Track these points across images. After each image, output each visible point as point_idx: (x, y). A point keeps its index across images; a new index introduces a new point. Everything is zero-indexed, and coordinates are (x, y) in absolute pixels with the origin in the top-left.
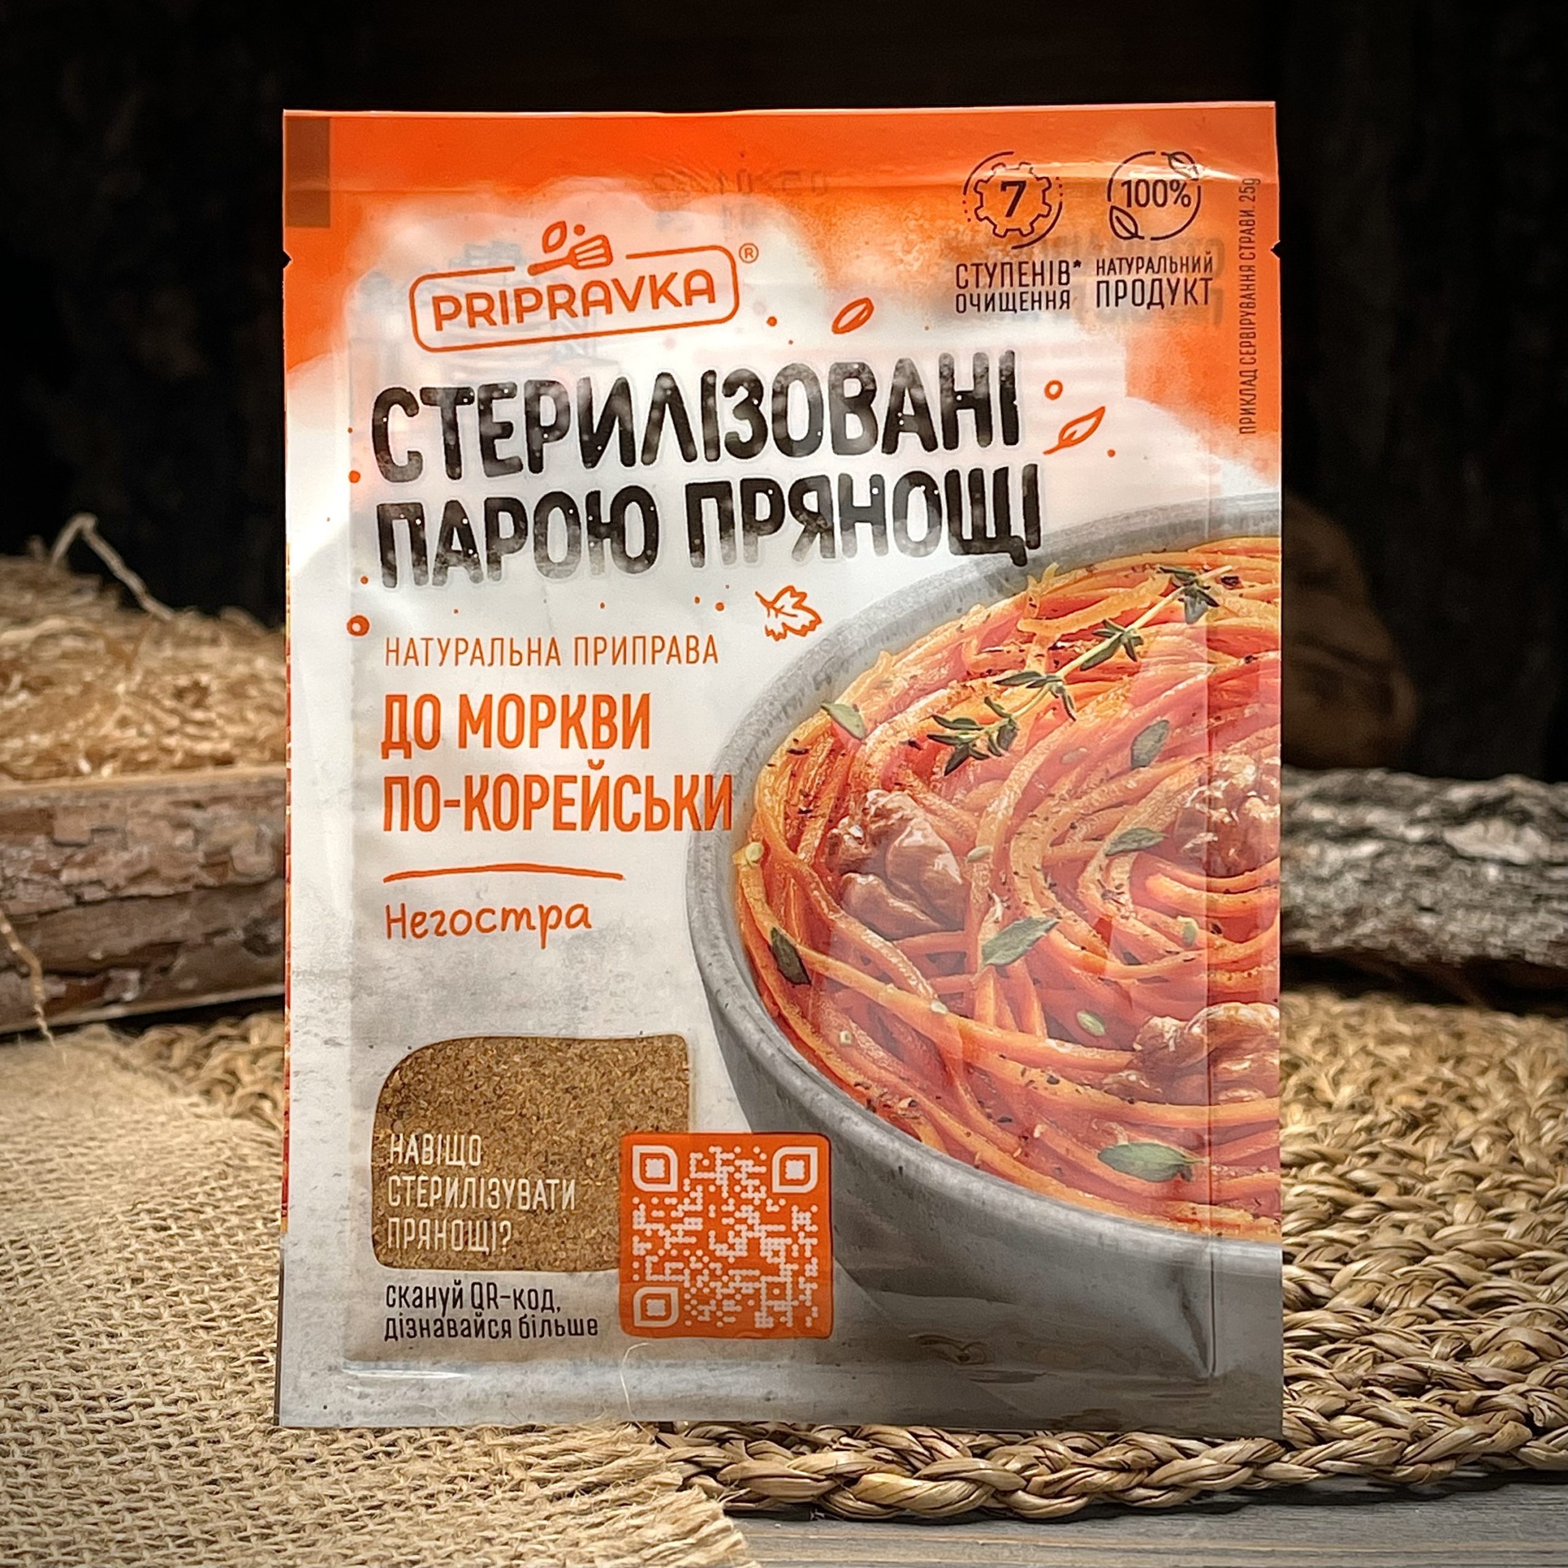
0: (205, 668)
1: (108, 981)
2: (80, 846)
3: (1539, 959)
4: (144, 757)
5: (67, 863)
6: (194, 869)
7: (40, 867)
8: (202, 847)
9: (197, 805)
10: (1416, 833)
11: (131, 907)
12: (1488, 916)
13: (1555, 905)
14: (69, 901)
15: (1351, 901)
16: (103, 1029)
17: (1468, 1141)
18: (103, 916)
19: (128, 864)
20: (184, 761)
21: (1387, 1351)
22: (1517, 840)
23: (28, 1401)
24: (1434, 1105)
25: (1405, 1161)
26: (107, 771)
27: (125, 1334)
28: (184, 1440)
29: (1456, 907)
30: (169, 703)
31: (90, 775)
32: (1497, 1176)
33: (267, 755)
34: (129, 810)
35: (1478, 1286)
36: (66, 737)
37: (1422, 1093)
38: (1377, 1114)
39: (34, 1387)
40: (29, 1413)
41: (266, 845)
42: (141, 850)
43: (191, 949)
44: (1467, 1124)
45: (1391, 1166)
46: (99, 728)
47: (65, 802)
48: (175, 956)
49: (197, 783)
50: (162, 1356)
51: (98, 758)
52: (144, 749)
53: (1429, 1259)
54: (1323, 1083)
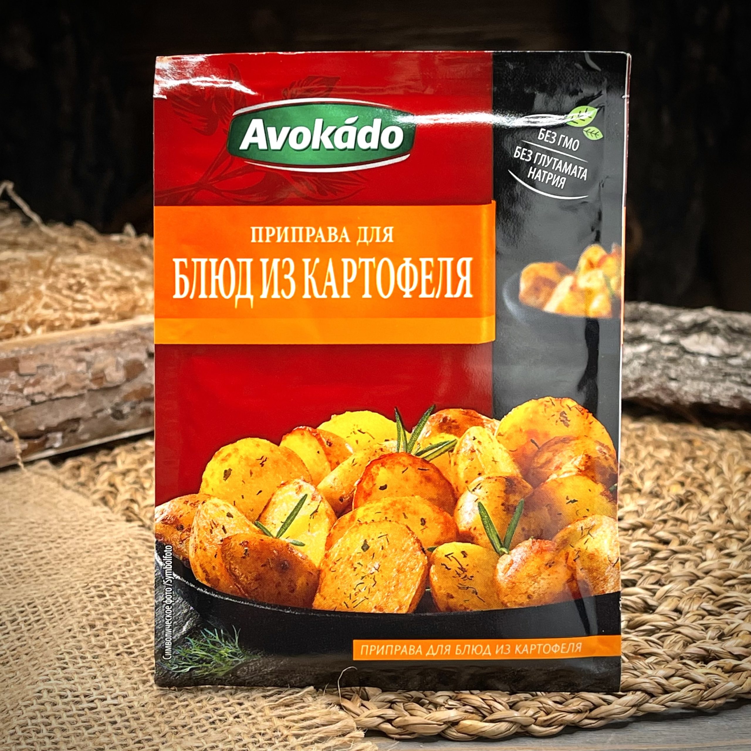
1: (47, 439)
2: (32, 375)
3: (726, 405)
4: (57, 323)
5: (26, 384)
6: (87, 382)
7: (14, 388)
8: (91, 371)
9: (87, 349)
10: (666, 339)
11: (56, 403)
12: (702, 382)
13: (734, 378)
14: (28, 403)
15: (637, 376)
16: (46, 463)
17: (708, 512)
18: (45, 409)
19: (56, 383)
20: (75, 324)
21: (687, 636)
22: (713, 343)
23: (47, 700)
24: (689, 491)
25: (679, 523)
26: (39, 331)
27: (89, 656)
28: (123, 718)
29: (687, 379)
30: (65, 292)
31: (31, 334)
32: (723, 532)
33: (116, 317)
34: (55, 355)
35: (722, 596)
36: (19, 317)
37: (682, 484)
38: (664, 498)
39: (49, 691)
40: (48, 707)
41: (120, 367)
42: (61, 375)
43: (87, 420)
44: (707, 503)
45: (674, 528)
46: (34, 310)
47: (23, 353)
48: (79, 425)
49: (84, 337)
50: (108, 670)
51: (34, 325)
52: (57, 319)
53: (699, 582)
54: (635, 479)
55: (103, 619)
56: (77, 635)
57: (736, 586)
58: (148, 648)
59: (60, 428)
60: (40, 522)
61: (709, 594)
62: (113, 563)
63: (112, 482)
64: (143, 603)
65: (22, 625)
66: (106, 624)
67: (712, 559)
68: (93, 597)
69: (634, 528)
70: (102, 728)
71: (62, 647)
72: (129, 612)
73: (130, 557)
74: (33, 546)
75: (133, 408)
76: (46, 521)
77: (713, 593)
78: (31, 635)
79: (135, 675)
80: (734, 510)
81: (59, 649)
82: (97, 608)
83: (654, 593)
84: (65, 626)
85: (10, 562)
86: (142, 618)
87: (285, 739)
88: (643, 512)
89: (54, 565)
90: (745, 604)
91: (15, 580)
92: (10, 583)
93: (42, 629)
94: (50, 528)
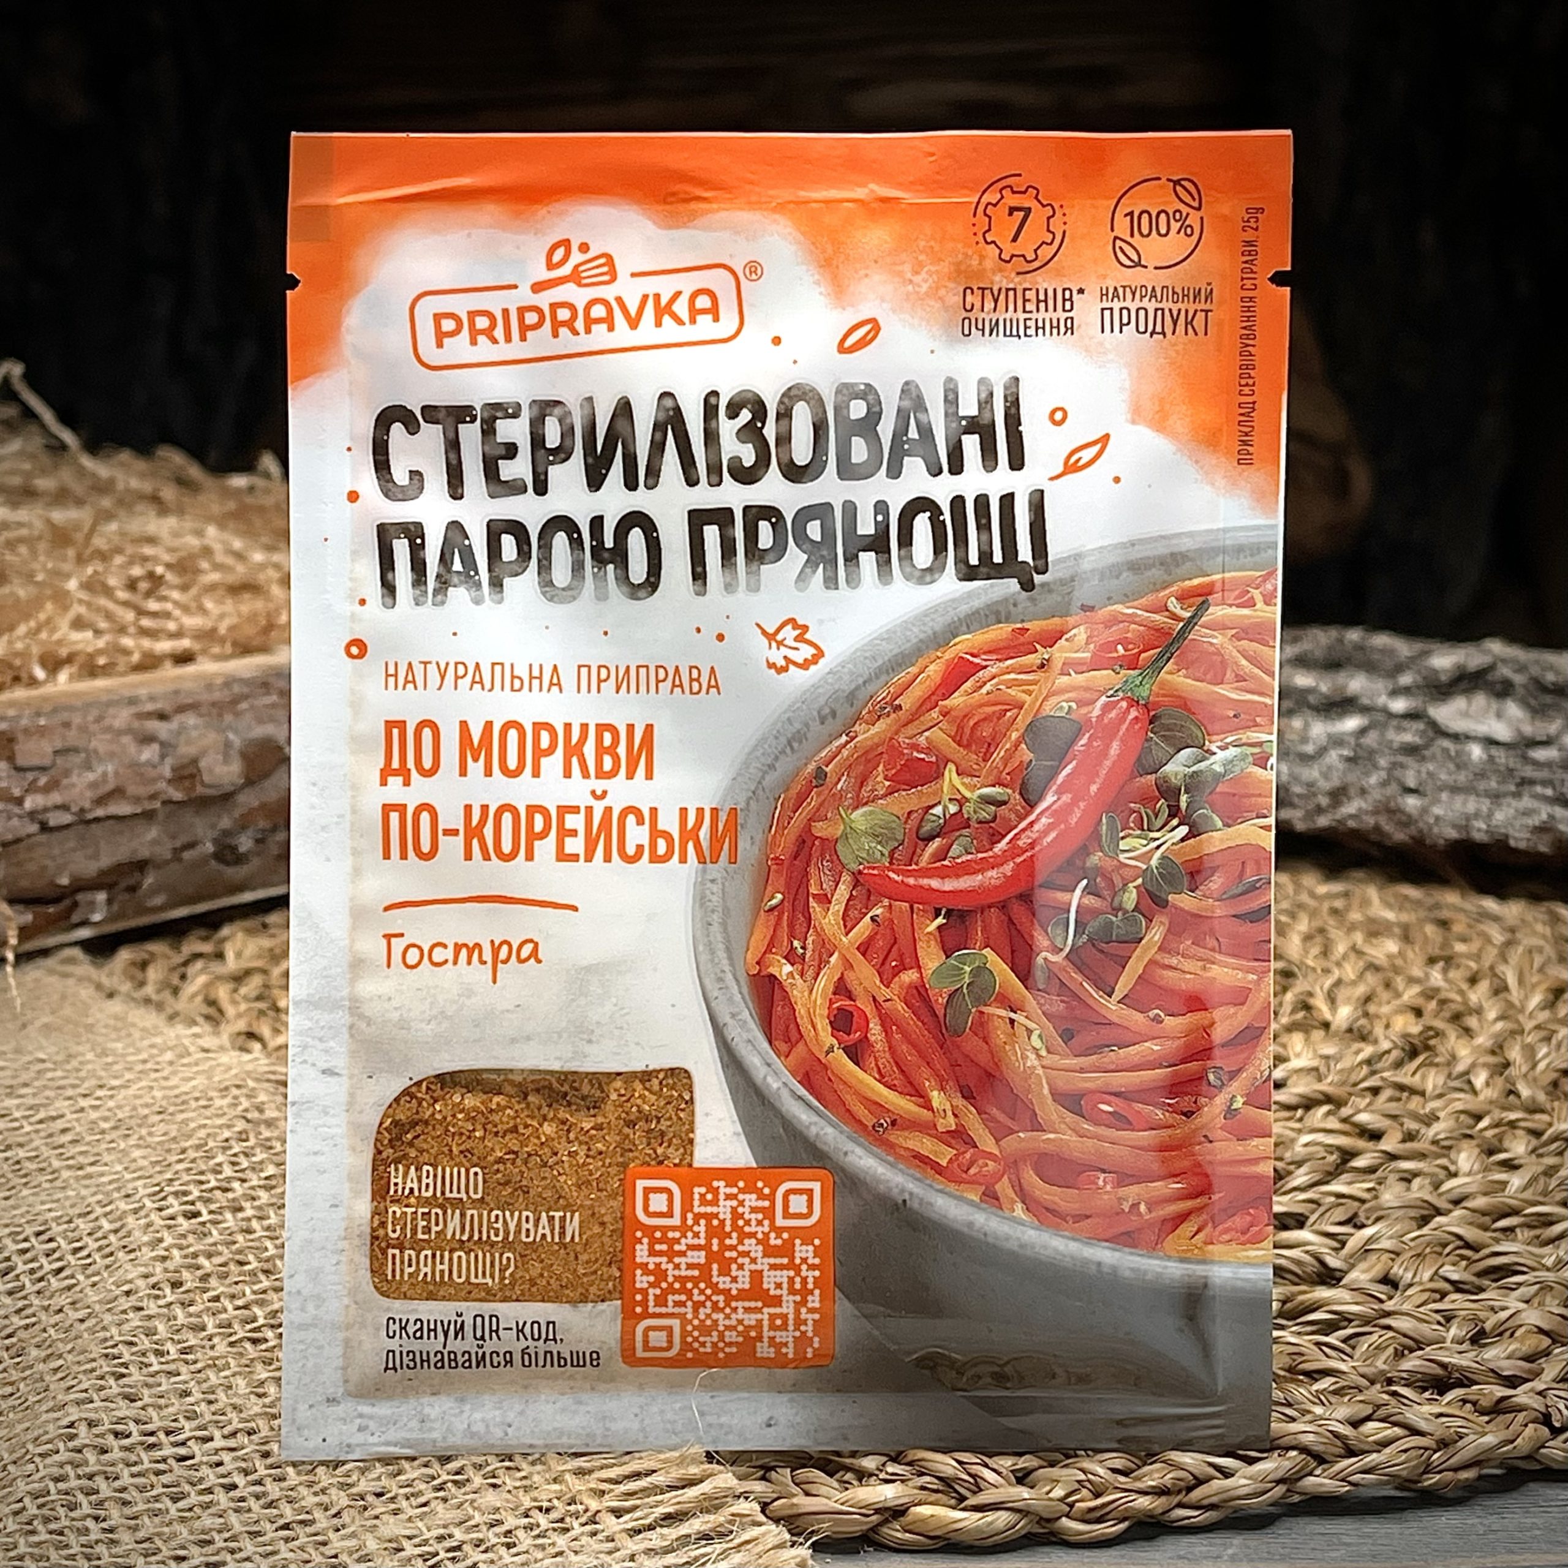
1: (75, 905)
2: (43, 769)
3: (1522, 845)
4: (102, 661)
5: (31, 789)
6: (162, 785)
7: (2, 795)
8: (169, 761)
9: (162, 716)
10: (1399, 705)
11: (95, 828)
12: (1472, 798)
13: (1539, 789)
14: (34, 828)
15: (1335, 782)
16: (76, 953)
17: (1467, 1073)
18: (71, 840)
19: (93, 785)
20: (141, 661)
21: (1405, 1336)
22: (1499, 715)
24: (1430, 1028)
25: (1405, 1094)
26: (63, 677)
29: (1441, 789)
30: (122, 595)
31: (46, 682)
32: (1497, 1114)
33: (228, 649)
34: (94, 727)
35: (1486, 1251)
36: (18, 644)
37: (1417, 1011)
38: (1376, 1042)
41: (234, 754)
42: (106, 769)
43: (161, 865)
44: (1466, 1053)
45: (1394, 1104)
46: (53, 630)
47: (24, 722)
48: (143, 874)
49: (159, 689)
51: (53, 664)
52: (100, 652)
53: (1439, 1220)
54: (1319, 1002)
57: (1518, 1230)
59: (103, 881)
61: (1458, 1248)
67: (1470, 1173)
69: (1309, 1104)
75: (258, 841)
77: (1468, 1247)
80: (1524, 1069)
83: (1339, 1242)
88: (1329, 1071)
90: (1534, 1269)
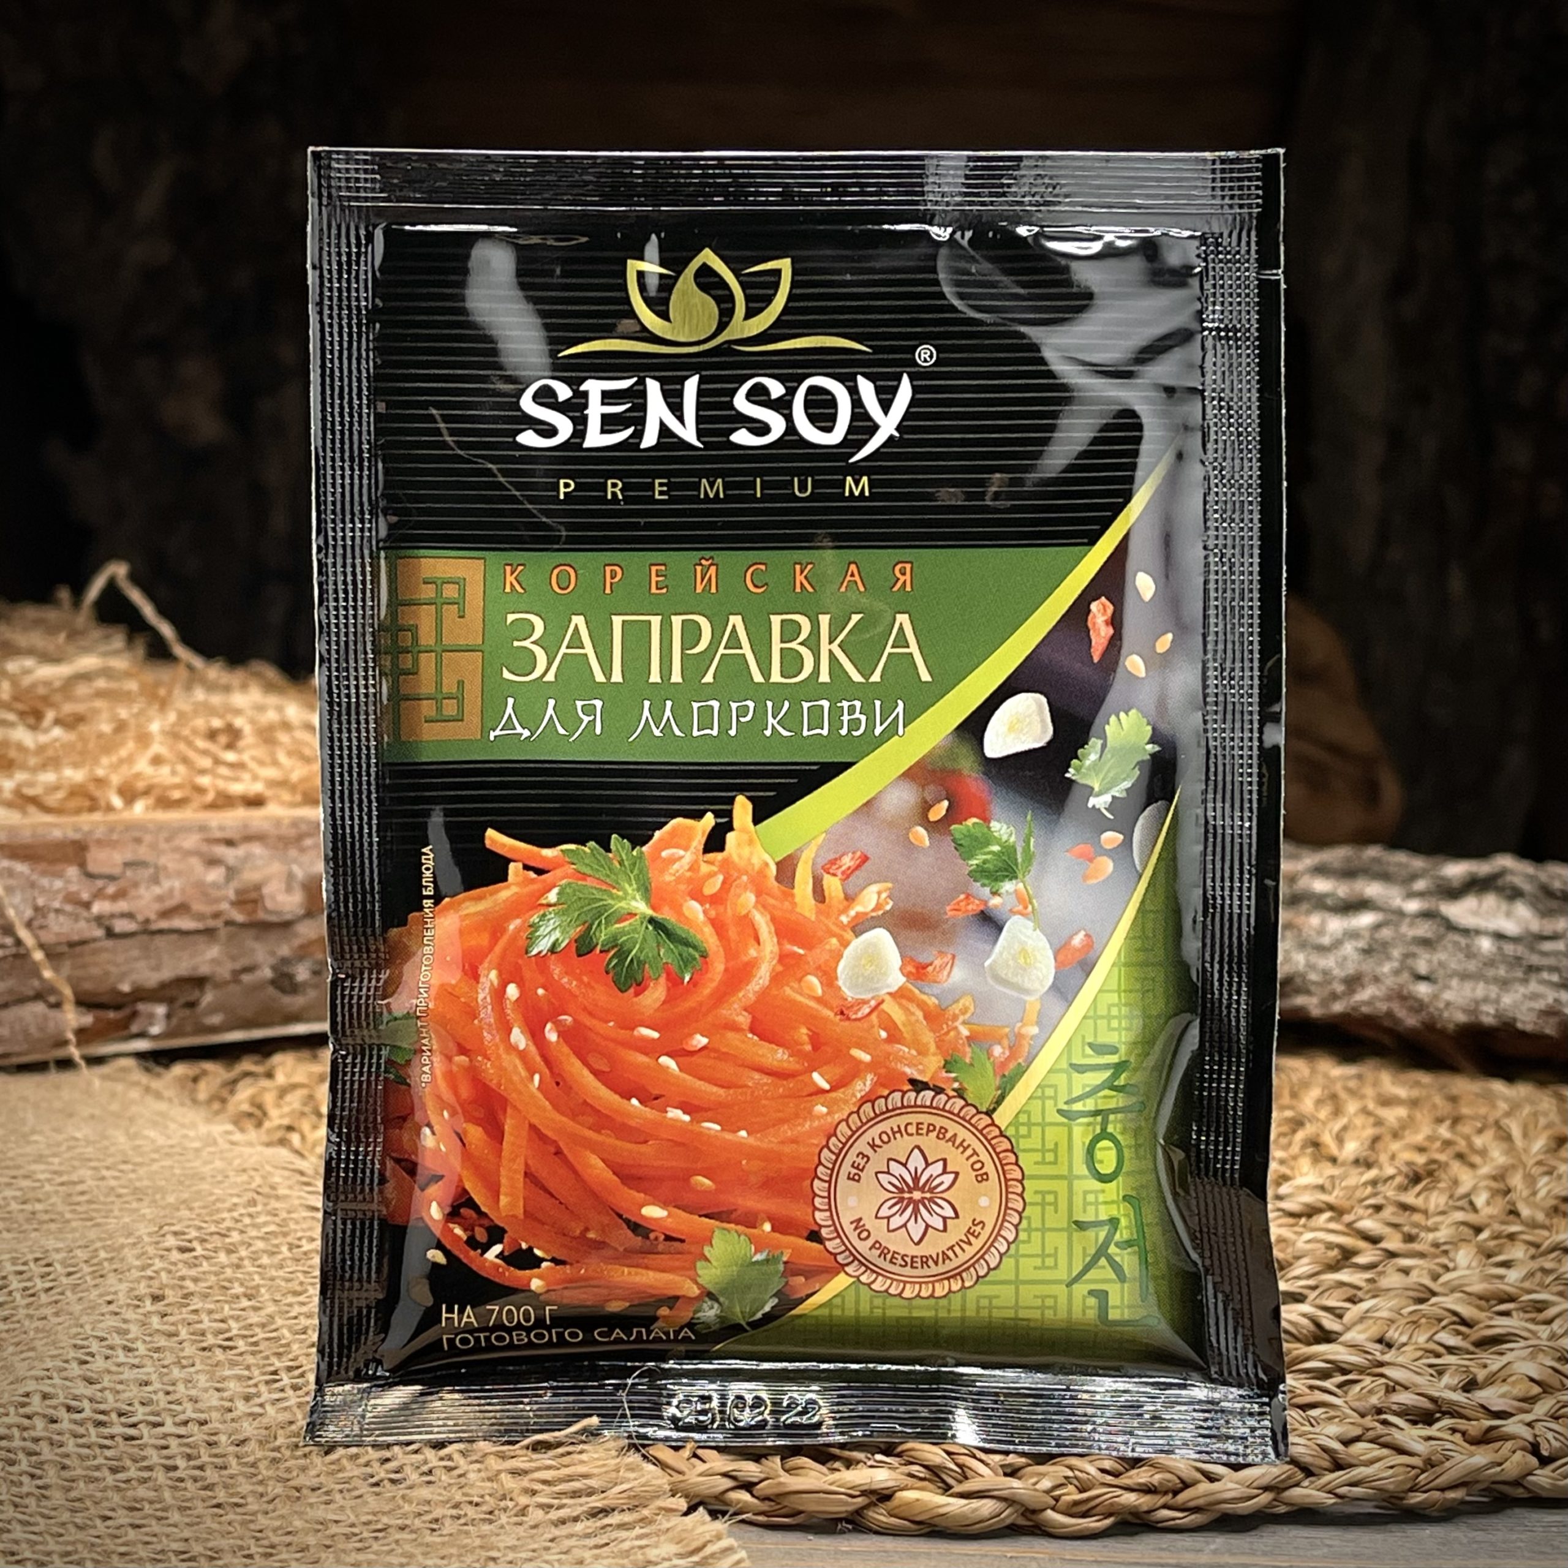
0: (238, 712)
1: (135, 1014)
2: (112, 878)
3: (1531, 1028)
4: (177, 795)
5: (99, 894)
6: (225, 906)
7: (72, 899)
8: (234, 885)
9: (230, 843)
10: (1414, 906)
11: (159, 941)
12: (1482, 984)
13: (1547, 976)
14: (99, 933)
15: (1351, 969)
16: (130, 1062)
17: (1467, 1195)
18: (132, 949)
19: (160, 899)
20: (214, 800)
22: (1512, 914)
23: (39, 1411)
24: (1435, 1161)
25: (1408, 1212)
26: (139, 808)
29: (1451, 977)
30: (201, 744)
31: (121, 811)
32: (1497, 1227)
33: (298, 798)
34: (163, 845)
35: (1484, 1324)
36: (100, 772)
37: (1422, 1149)
38: (1381, 1168)
39: (45, 1396)
40: (39, 1423)
41: (297, 886)
42: (173, 886)
43: (219, 985)
44: (1466, 1179)
45: (1396, 1217)
46: (133, 765)
47: (99, 833)
48: (202, 991)
49: (229, 824)
50: (176, 1372)
51: (129, 794)
52: (176, 787)
53: (1434, 1300)
54: (1327, 1139)
55: (182, 1287)
56: (123, 1311)
57: (1514, 1313)
58: (268, 1339)
59: (163, 993)
60: (92, 1138)
61: (1454, 1323)
62: (224, 1201)
63: (258, 1100)
64: (271, 1266)
65: (17, 1295)
66: (186, 1296)
67: (1469, 1267)
68: (168, 1250)
69: (1311, 1212)
70: (145, 1474)
71: (88, 1327)
72: (237, 1279)
73: (258, 1193)
74: (68, 1173)
75: (316, 973)
76: (105, 1137)
77: (1464, 1322)
78: (31, 1312)
79: (232, 1385)
80: (1525, 1193)
81: (79, 1330)
82: (173, 1268)
83: (1337, 1314)
84: (101, 1295)
85: (15, 1198)
86: (263, 1290)
87: (523, 1511)
88: (1334, 1187)
89: (104, 1203)
90: (1525, 1339)
91: (20, 1225)
92: (8, 1231)
93: (56, 1302)
94: (106, 1148)
